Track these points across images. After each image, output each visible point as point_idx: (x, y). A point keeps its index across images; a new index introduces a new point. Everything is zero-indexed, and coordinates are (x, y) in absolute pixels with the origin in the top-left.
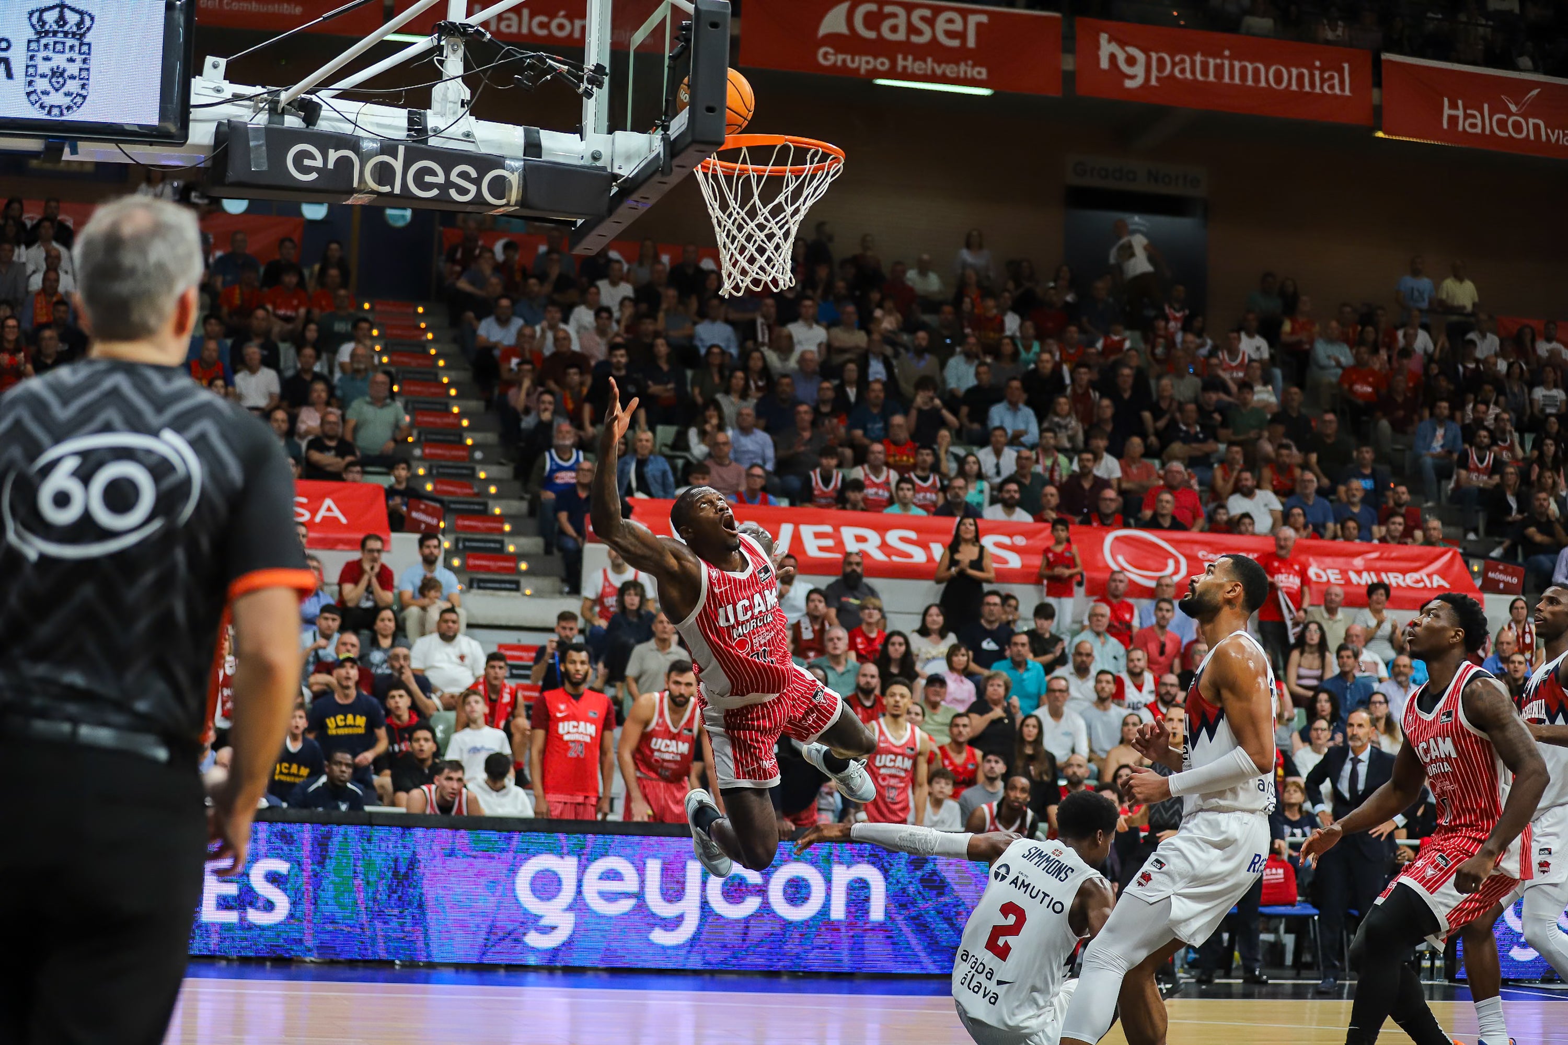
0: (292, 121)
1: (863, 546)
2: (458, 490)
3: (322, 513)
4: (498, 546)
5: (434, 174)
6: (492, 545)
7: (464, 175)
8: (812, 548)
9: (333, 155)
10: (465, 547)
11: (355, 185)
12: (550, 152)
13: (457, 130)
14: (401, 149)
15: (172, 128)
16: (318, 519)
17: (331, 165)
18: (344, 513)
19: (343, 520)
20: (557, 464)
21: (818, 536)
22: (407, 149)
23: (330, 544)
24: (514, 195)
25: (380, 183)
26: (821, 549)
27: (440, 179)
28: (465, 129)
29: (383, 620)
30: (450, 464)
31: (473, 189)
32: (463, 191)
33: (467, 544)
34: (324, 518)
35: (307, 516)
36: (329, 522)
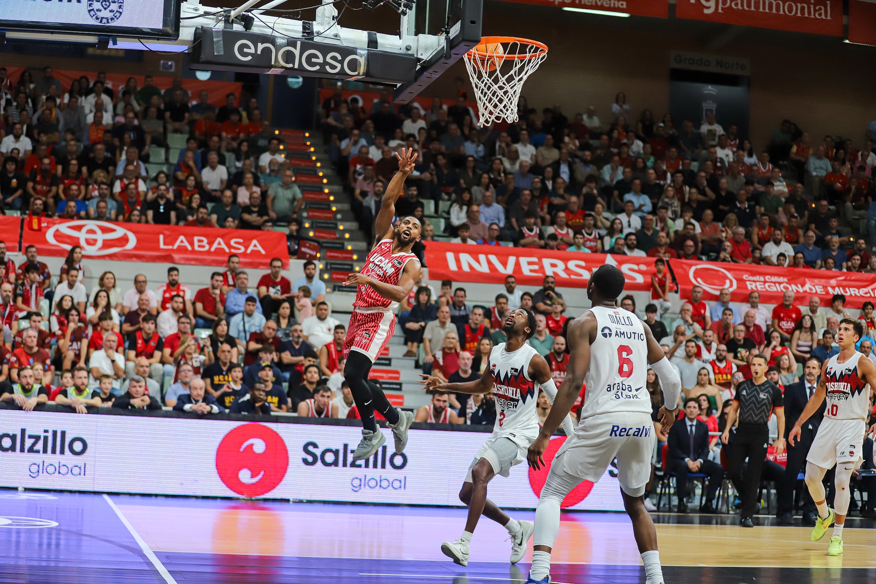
0: (238, 27)
1: (555, 269)
2: (327, 236)
3: (251, 248)
4: (349, 267)
5: (317, 57)
6: (346, 267)
7: (334, 58)
8: (526, 270)
9: (260, 46)
10: (331, 268)
11: (273, 63)
12: (383, 45)
13: (330, 33)
14: (299, 43)
15: (170, 30)
16: (249, 251)
17: (259, 52)
18: (263, 248)
19: (263, 252)
21: (530, 263)
22: (302, 43)
23: (255, 265)
24: (362, 69)
25: (286, 63)
26: (531, 271)
27: (321, 60)
28: (335, 32)
29: (284, 308)
30: (323, 221)
31: (339, 66)
32: (333, 67)
33: (333, 266)
34: (252, 251)
35: (243, 249)
36: (255, 253)
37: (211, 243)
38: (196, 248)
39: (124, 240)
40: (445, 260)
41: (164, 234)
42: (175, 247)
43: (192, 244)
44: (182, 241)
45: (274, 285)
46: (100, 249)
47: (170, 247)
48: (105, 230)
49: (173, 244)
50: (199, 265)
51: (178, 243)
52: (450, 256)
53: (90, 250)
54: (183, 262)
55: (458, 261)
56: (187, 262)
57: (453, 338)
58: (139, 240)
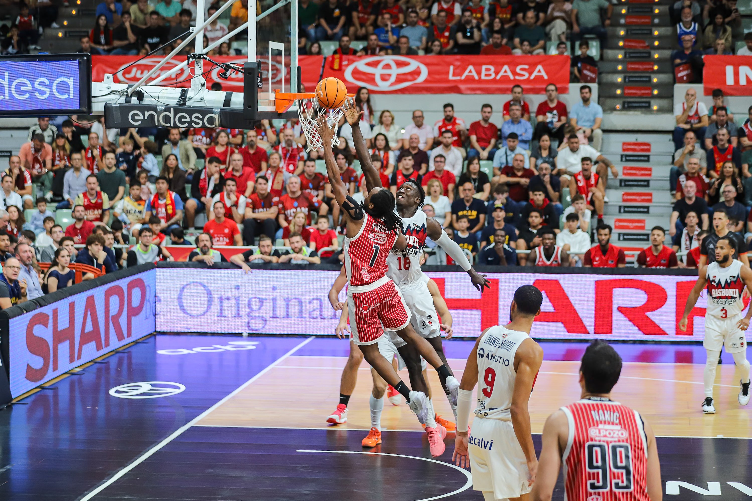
0: (134, 100)
2: (637, 45)
3: (535, 73)
4: (647, 79)
5: (185, 117)
6: (644, 79)
7: (197, 117)
9: (147, 114)
10: (630, 81)
11: (156, 124)
12: (234, 103)
13: (198, 97)
14: (172, 109)
15: (85, 109)
16: (532, 77)
17: (146, 118)
18: (547, 73)
19: (546, 77)
20: (683, 31)
22: (175, 109)
23: (536, 91)
24: (217, 123)
25: (166, 123)
27: (188, 120)
28: (201, 97)
29: (543, 141)
30: (638, 28)
31: (201, 122)
32: (197, 123)
33: (631, 79)
34: (536, 77)
35: (527, 75)
36: (539, 79)
37: (497, 73)
38: (483, 77)
39: (417, 73)
40: (724, 74)
41: (454, 65)
42: (463, 77)
43: (479, 73)
44: (470, 71)
45: (551, 110)
46: (392, 84)
47: (458, 78)
48: (400, 64)
49: (461, 75)
50: (483, 94)
51: (466, 73)
52: (730, 70)
53: (384, 86)
54: (469, 92)
55: (736, 74)
56: (473, 92)
57: (695, 164)
58: (430, 74)
